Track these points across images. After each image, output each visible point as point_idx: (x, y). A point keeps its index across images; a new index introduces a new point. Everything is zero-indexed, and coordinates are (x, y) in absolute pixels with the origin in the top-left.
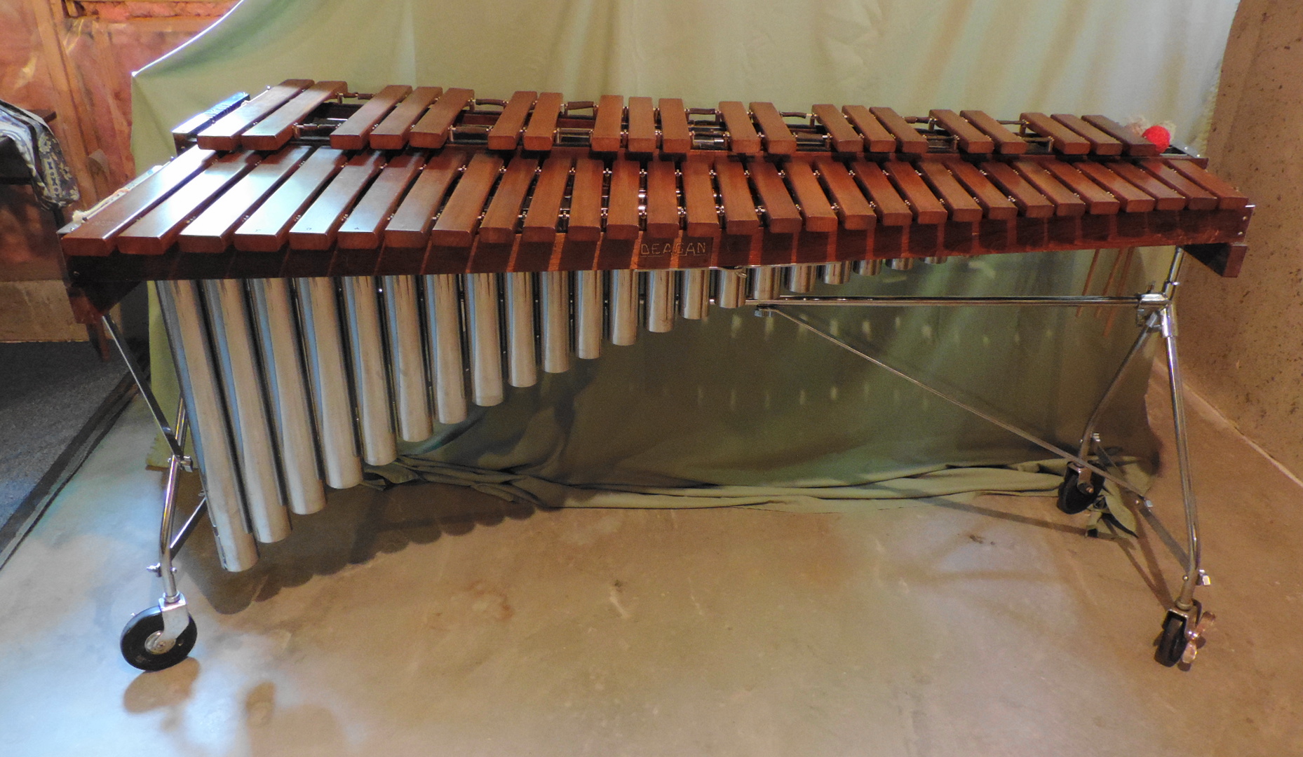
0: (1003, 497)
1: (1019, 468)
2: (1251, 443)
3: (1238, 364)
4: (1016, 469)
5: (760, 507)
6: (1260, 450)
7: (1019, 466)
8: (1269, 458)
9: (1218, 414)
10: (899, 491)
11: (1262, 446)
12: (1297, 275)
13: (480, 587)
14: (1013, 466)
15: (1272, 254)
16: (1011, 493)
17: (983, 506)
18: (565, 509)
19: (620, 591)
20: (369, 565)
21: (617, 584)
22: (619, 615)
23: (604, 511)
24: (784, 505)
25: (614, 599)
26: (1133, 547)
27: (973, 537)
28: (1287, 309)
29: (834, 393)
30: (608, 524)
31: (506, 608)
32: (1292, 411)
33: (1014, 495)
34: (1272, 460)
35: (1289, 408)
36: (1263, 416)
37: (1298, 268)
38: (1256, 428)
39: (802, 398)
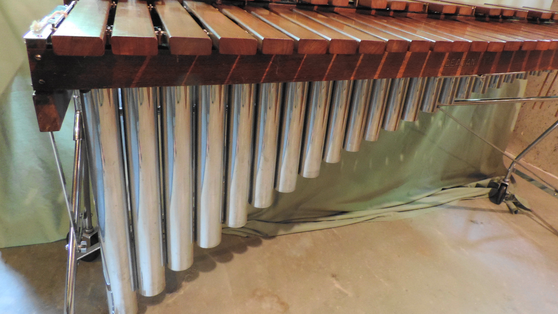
0: (468, 200)
1: (469, 186)
2: (532, 166)
3: (522, 134)
4: (467, 187)
5: (373, 220)
6: (538, 168)
7: (468, 185)
8: (544, 171)
9: (513, 156)
10: (428, 203)
11: (539, 166)
12: (553, 93)
13: (259, 293)
14: (466, 185)
15: (538, 85)
16: (471, 198)
17: (464, 205)
18: (278, 237)
19: (337, 280)
20: (181, 292)
21: (334, 276)
22: (347, 295)
23: (299, 234)
24: (384, 218)
25: (337, 286)
26: (532, 216)
27: (472, 221)
28: (548, 107)
29: (402, 157)
30: (306, 241)
31: (282, 304)
32: (555, 150)
33: (472, 199)
34: (546, 172)
35: (553, 149)
36: (538, 154)
37: (553, 90)
38: (535, 159)
39: (387, 161)
